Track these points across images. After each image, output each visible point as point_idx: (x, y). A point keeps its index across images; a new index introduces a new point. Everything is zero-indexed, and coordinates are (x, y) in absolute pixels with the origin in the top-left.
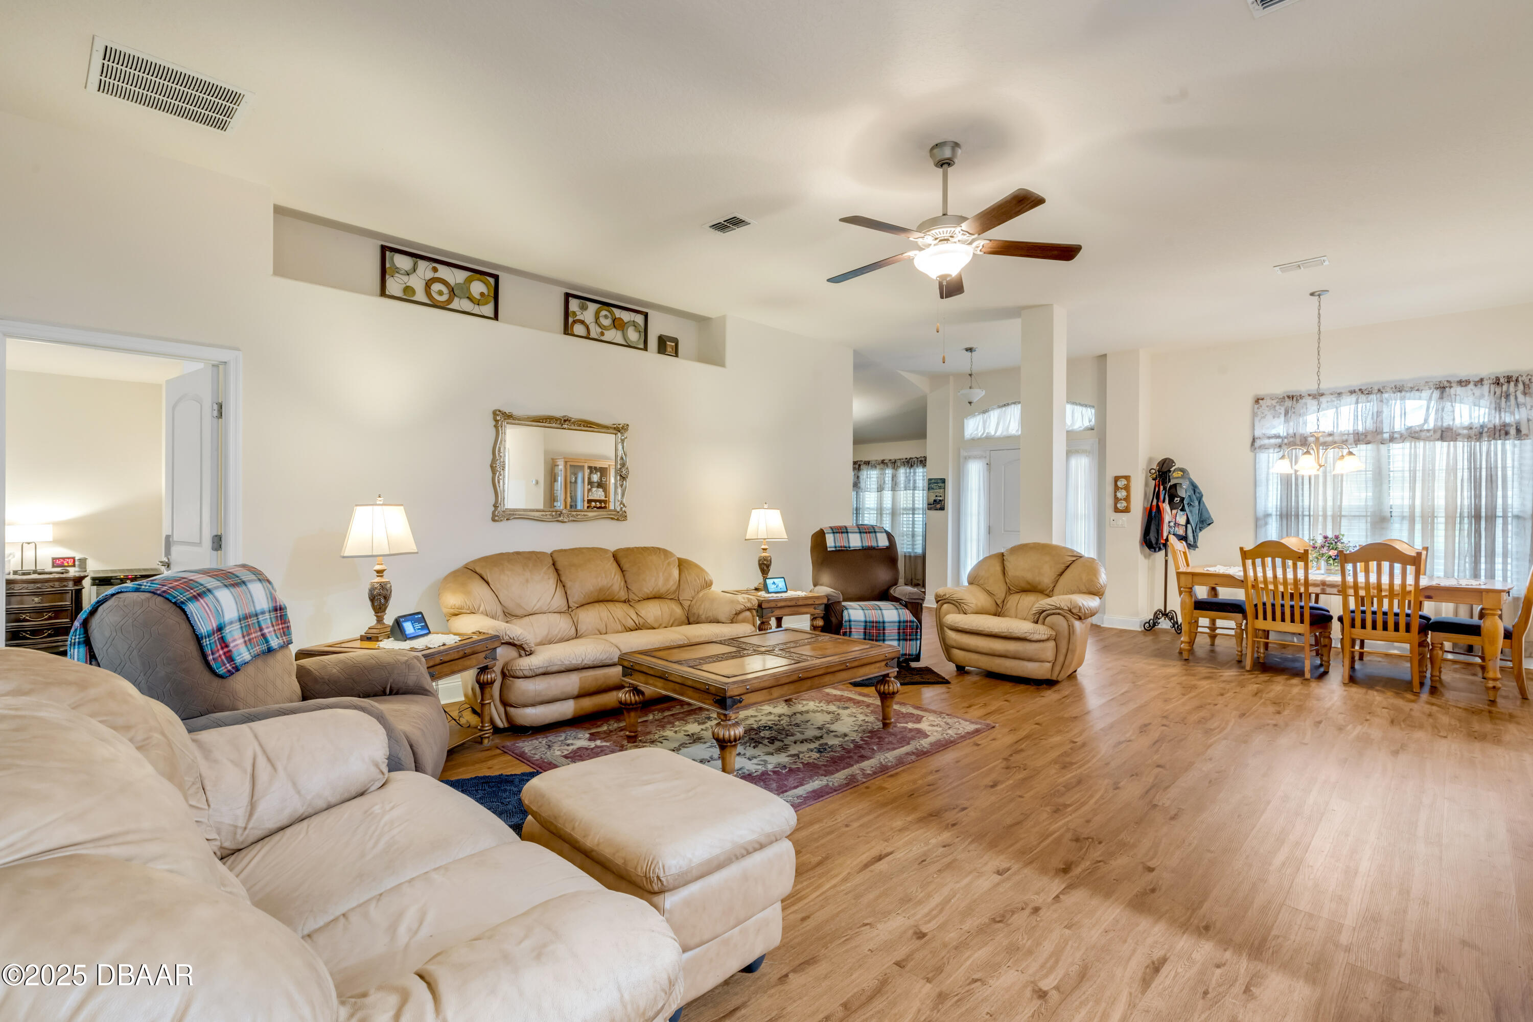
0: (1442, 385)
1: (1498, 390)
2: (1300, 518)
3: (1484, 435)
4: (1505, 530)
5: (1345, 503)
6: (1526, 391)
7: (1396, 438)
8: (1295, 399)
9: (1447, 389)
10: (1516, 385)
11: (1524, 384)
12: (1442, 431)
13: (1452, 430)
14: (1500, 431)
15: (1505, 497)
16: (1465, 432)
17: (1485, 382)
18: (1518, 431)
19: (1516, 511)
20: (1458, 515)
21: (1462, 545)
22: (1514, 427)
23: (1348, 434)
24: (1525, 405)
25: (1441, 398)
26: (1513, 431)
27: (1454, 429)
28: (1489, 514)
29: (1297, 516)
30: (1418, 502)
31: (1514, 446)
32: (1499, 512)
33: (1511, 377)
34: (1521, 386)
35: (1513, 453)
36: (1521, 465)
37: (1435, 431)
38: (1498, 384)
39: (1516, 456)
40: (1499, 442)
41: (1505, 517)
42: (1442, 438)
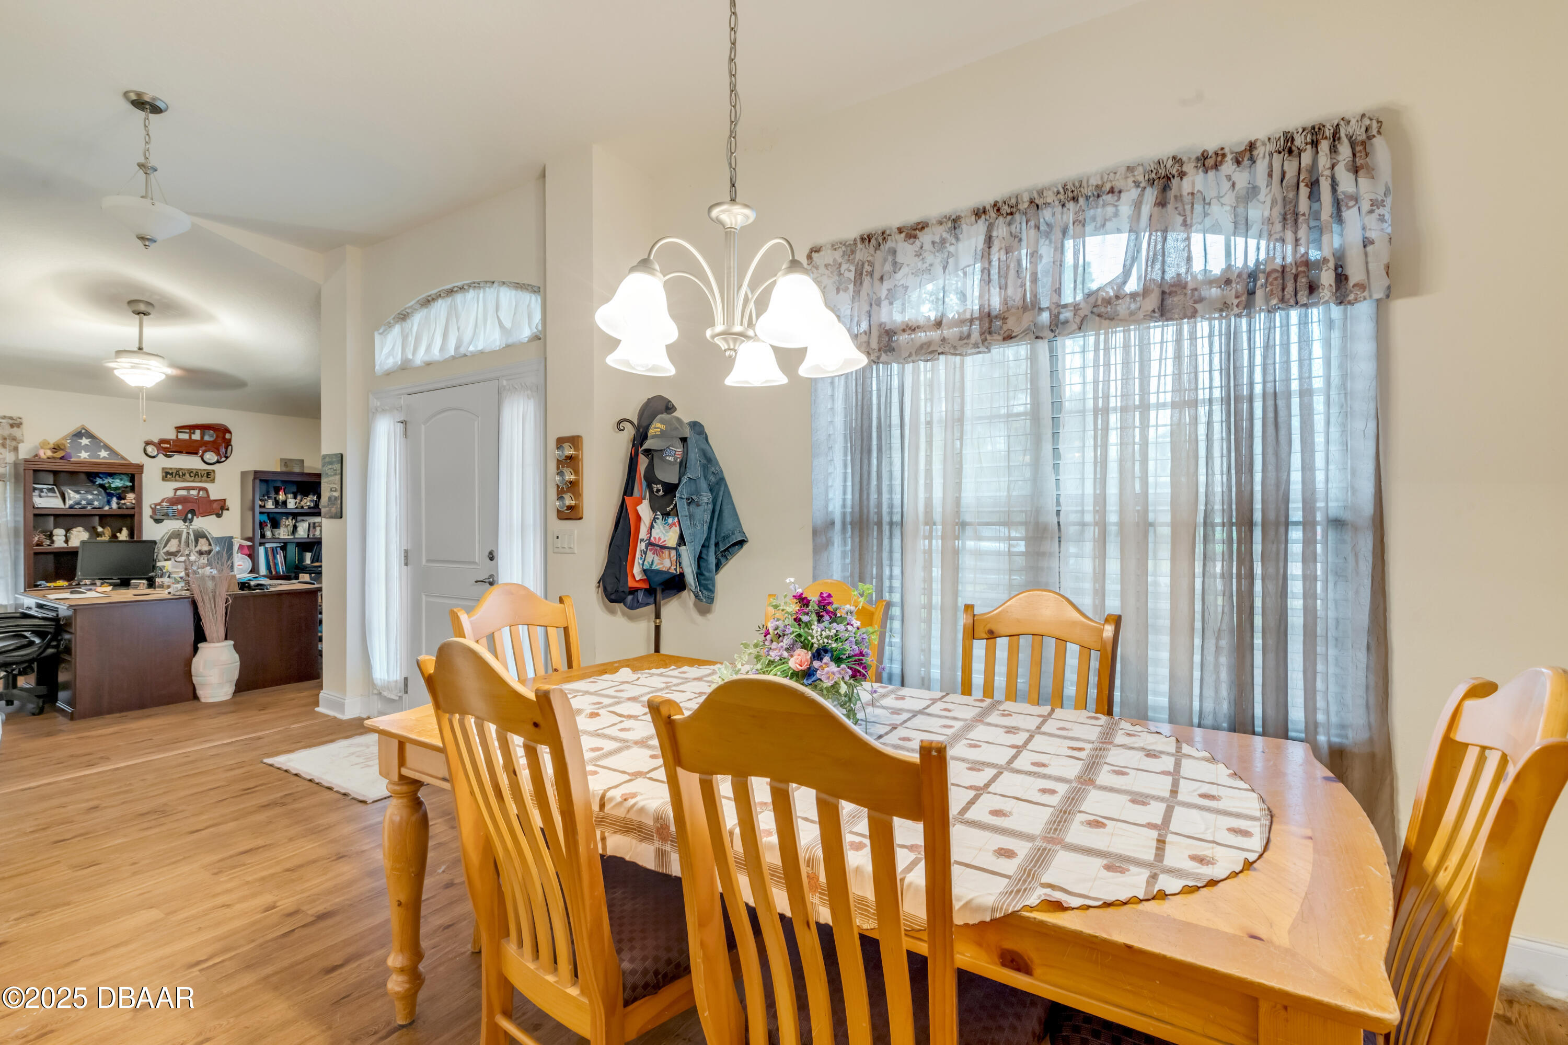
0: (1162, 172)
1: (1291, 168)
2: (886, 528)
3: (1259, 294)
4: (1309, 558)
5: (969, 495)
6: (1359, 162)
7: (1066, 322)
8: (873, 241)
9: (1175, 182)
10: (1333, 150)
11: (1353, 144)
12: (1163, 293)
13: (1184, 287)
14: (1296, 278)
15: (1308, 468)
16: (1215, 292)
17: (1260, 151)
18: (1341, 278)
19: (1335, 508)
20: (1200, 519)
21: (1210, 598)
22: (1331, 264)
23: (971, 321)
24: (1356, 198)
25: (1162, 203)
26: (1327, 278)
27: (1191, 286)
28: (1272, 516)
29: (879, 524)
30: (1113, 490)
31: (1330, 324)
32: (1296, 514)
33: (1321, 127)
34: (1345, 150)
35: (1327, 344)
36: (1344, 376)
37: (1146, 292)
38: (1290, 152)
39: (1335, 353)
40: (1294, 314)
41: (1308, 524)
42: (1163, 312)
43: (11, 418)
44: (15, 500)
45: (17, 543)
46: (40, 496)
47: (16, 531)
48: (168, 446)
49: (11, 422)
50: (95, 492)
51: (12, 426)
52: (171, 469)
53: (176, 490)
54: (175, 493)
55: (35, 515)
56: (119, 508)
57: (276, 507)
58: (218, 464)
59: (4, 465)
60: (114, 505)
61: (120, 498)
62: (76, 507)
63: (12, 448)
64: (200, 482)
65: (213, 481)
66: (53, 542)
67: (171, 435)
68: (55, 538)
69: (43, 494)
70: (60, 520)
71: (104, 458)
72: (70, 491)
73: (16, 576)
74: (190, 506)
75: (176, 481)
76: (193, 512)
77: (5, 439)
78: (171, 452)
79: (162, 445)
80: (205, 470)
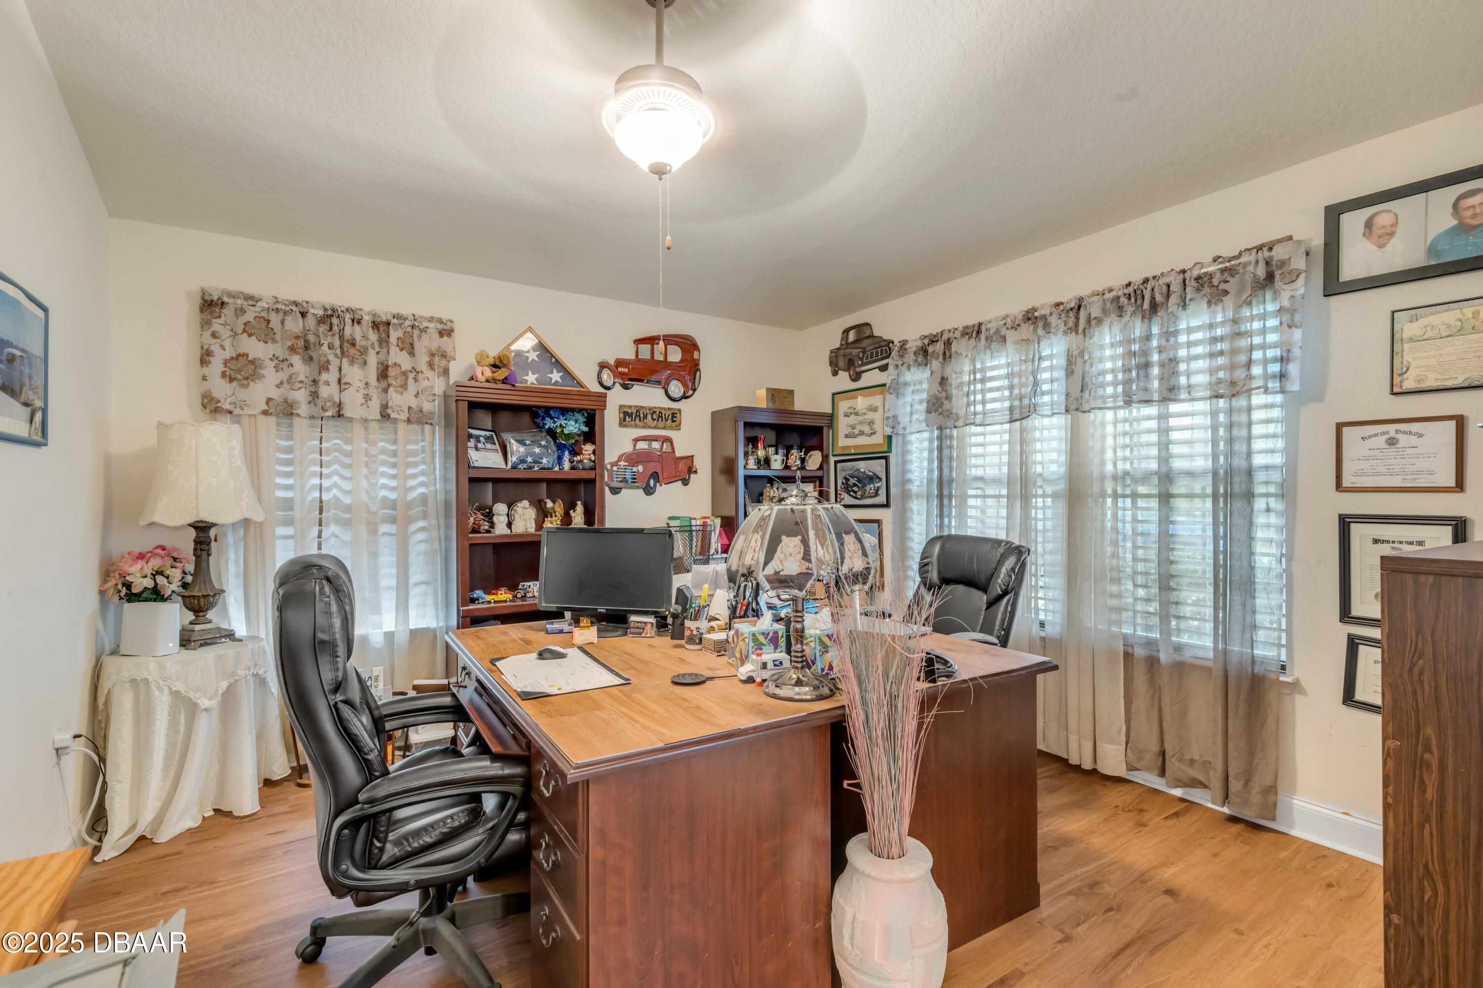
43: (440, 321)
44: (446, 455)
45: (448, 527)
46: (477, 449)
47: (447, 503)
48: (626, 370)
49: (440, 327)
50: (543, 443)
51: (441, 334)
52: (630, 407)
53: (636, 440)
54: (635, 445)
55: (472, 480)
56: (573, 468)
57: (758, 468)
58: (684, 400)
59: (431, 398)
60: (567, 465)
61: (574, 452)
62: (520, 466)
63: (441, 370)
64: (664, 428)
65: (678, 428)
66: (492, 525)
67: (629, 354)
68: (495, 519)
69: (480, 445)
70: (503, 488)
71: (556, 383)
72: (512, 441)
73: (447, 580)
74: (654, 467)
75: (636, 426)
76: (655, 476)
77: (433, 355)
78: (630, 380)
79: (620, 369)
80: (669, 409)
